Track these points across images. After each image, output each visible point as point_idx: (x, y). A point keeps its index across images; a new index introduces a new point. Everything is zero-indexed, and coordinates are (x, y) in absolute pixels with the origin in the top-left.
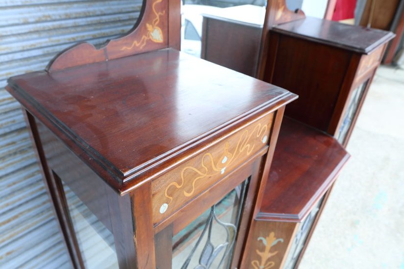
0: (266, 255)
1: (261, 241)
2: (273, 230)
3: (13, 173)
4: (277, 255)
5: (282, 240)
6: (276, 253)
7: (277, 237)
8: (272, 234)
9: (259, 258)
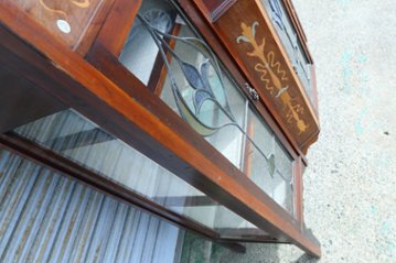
0: (259, 51)
1: (241, 41)
2: (239, 21)
3: (30, 196)
4: (266, 41)
5: (256, 23)
6: (264, 40)
7: (250, 25)
8: (243, 25)
9: (257, 60)
